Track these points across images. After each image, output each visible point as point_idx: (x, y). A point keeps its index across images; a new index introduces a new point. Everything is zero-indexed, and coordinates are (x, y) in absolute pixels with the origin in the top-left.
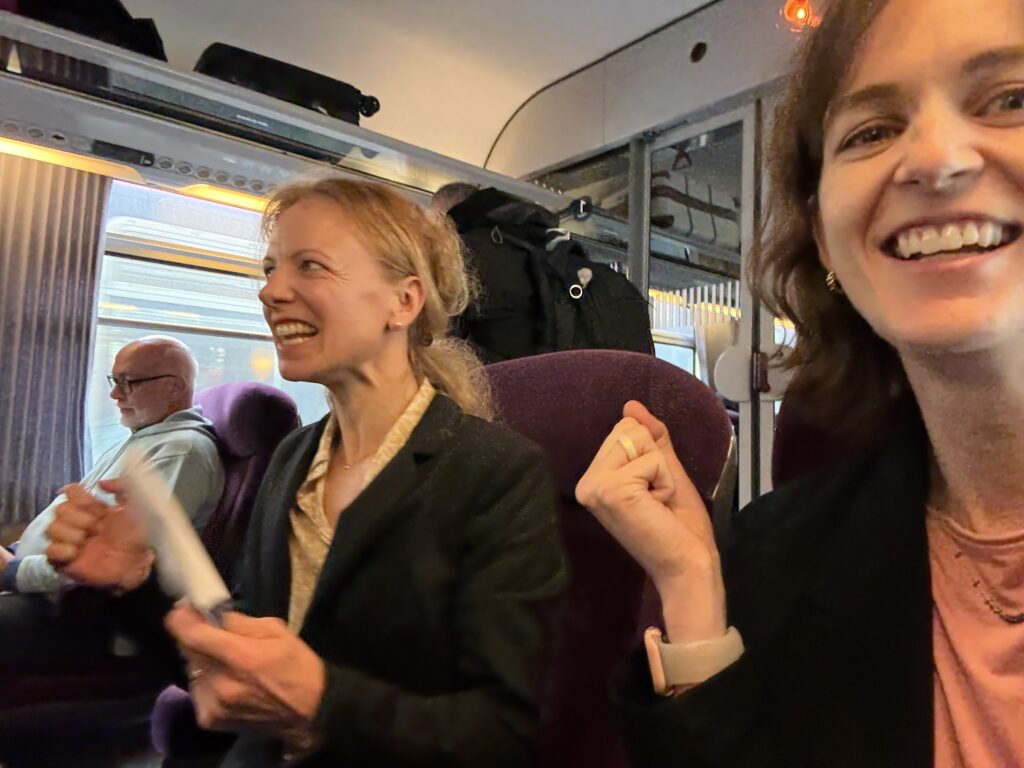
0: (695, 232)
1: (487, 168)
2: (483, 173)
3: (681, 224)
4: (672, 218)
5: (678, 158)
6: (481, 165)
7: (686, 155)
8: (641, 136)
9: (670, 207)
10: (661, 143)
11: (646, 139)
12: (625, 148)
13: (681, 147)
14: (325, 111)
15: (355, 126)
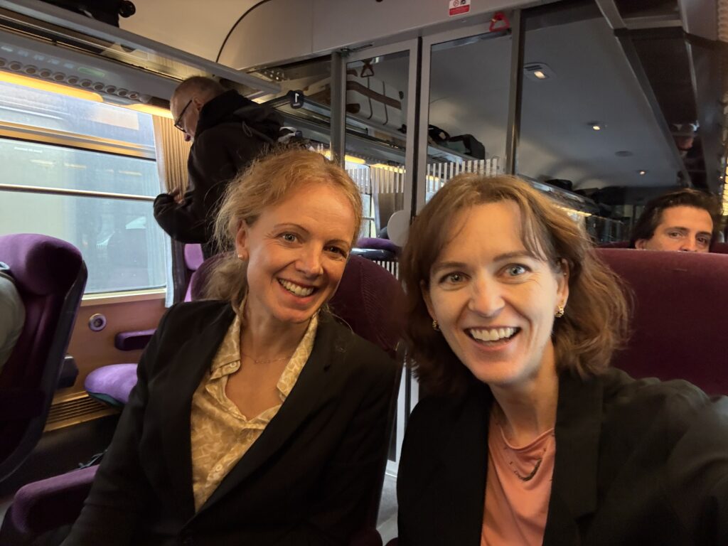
0: (374, 116)
1: (219, 62)
2: (216, 66)
3: (364, 111)
4: (358, 105)
5: (365, 68)
6: (215, 61)
7: (370, 67)
8: (340, 51)
9: (358, 97)
10: (353, 57)
11: (343, 54)
12: (328, 57)
13: (367, 62)
14: (90, 14)
15: (115, 28)
